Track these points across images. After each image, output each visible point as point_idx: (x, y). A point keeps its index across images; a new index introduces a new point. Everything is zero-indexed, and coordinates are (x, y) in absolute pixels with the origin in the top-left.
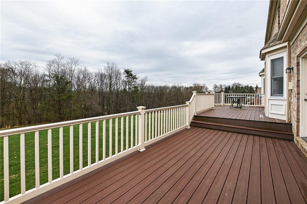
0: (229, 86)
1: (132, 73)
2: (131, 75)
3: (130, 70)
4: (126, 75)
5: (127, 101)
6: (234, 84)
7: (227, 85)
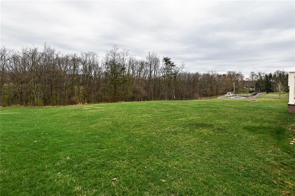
0: (271, 74)
1: (171, 60)
2: (169, 63)
3: (169, 58)
4: (165, 63)
5: (166, 86)
6: (278, 72)
7: (268, 73)
